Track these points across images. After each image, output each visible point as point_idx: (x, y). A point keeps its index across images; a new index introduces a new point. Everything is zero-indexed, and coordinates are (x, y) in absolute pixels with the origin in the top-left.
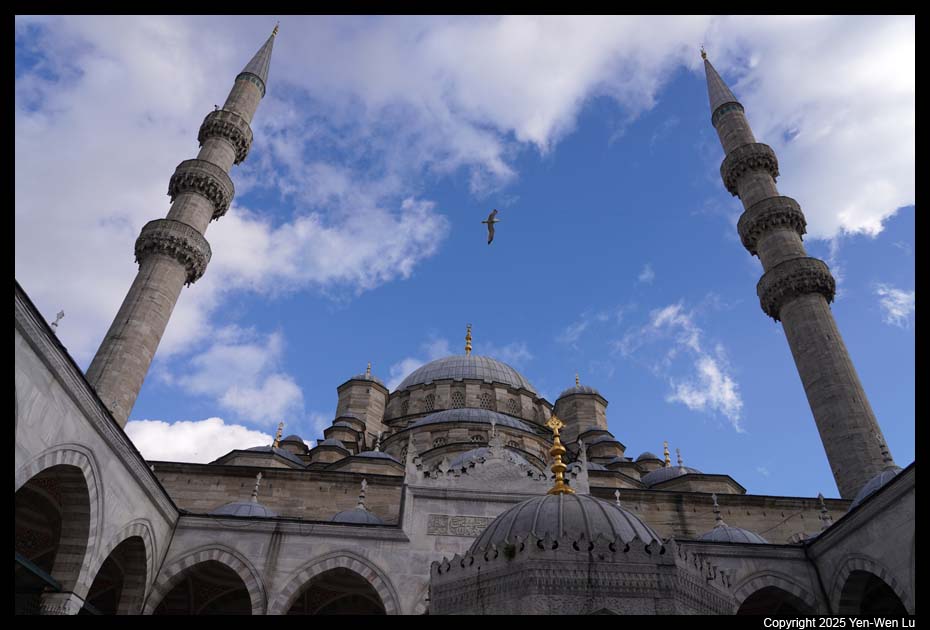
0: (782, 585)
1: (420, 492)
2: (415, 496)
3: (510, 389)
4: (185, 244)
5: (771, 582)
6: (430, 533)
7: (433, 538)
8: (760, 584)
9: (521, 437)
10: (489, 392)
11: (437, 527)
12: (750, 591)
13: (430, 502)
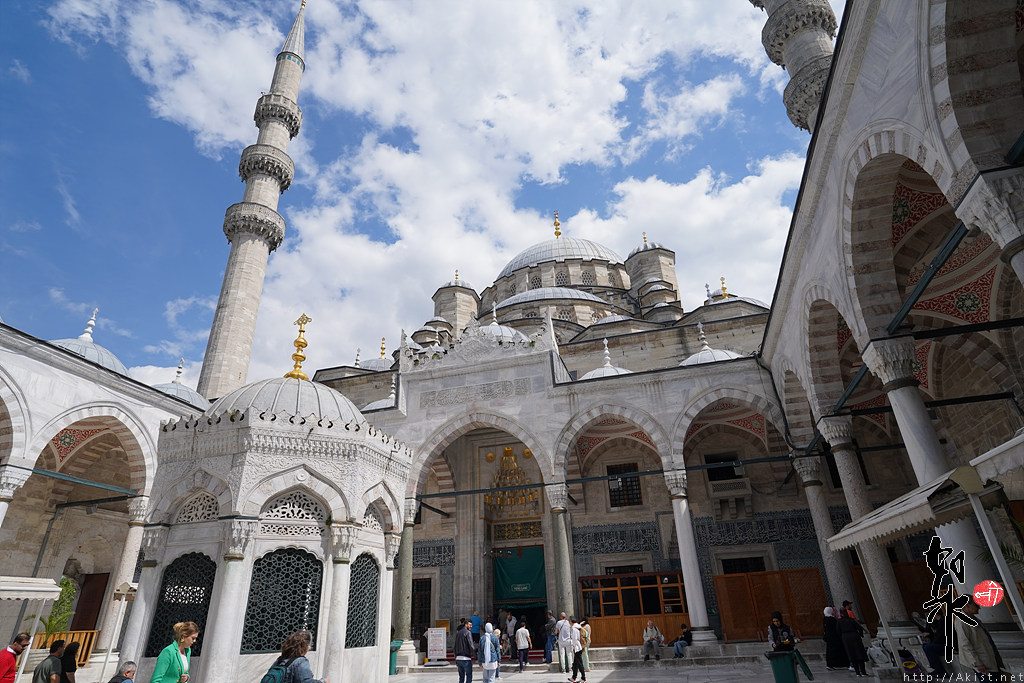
0: (736, 395)
1: (410, 378)
2: (409, 382)
3: (583, 263)
4: (256, 219)
5: (724, 394)
6: (422, 407)
7: (425, 411)
8: (713, 398)
9: (572, 305)
10: (563, 269)
11: (429, 401)
12: (703, 405)
13: (421, 384)
